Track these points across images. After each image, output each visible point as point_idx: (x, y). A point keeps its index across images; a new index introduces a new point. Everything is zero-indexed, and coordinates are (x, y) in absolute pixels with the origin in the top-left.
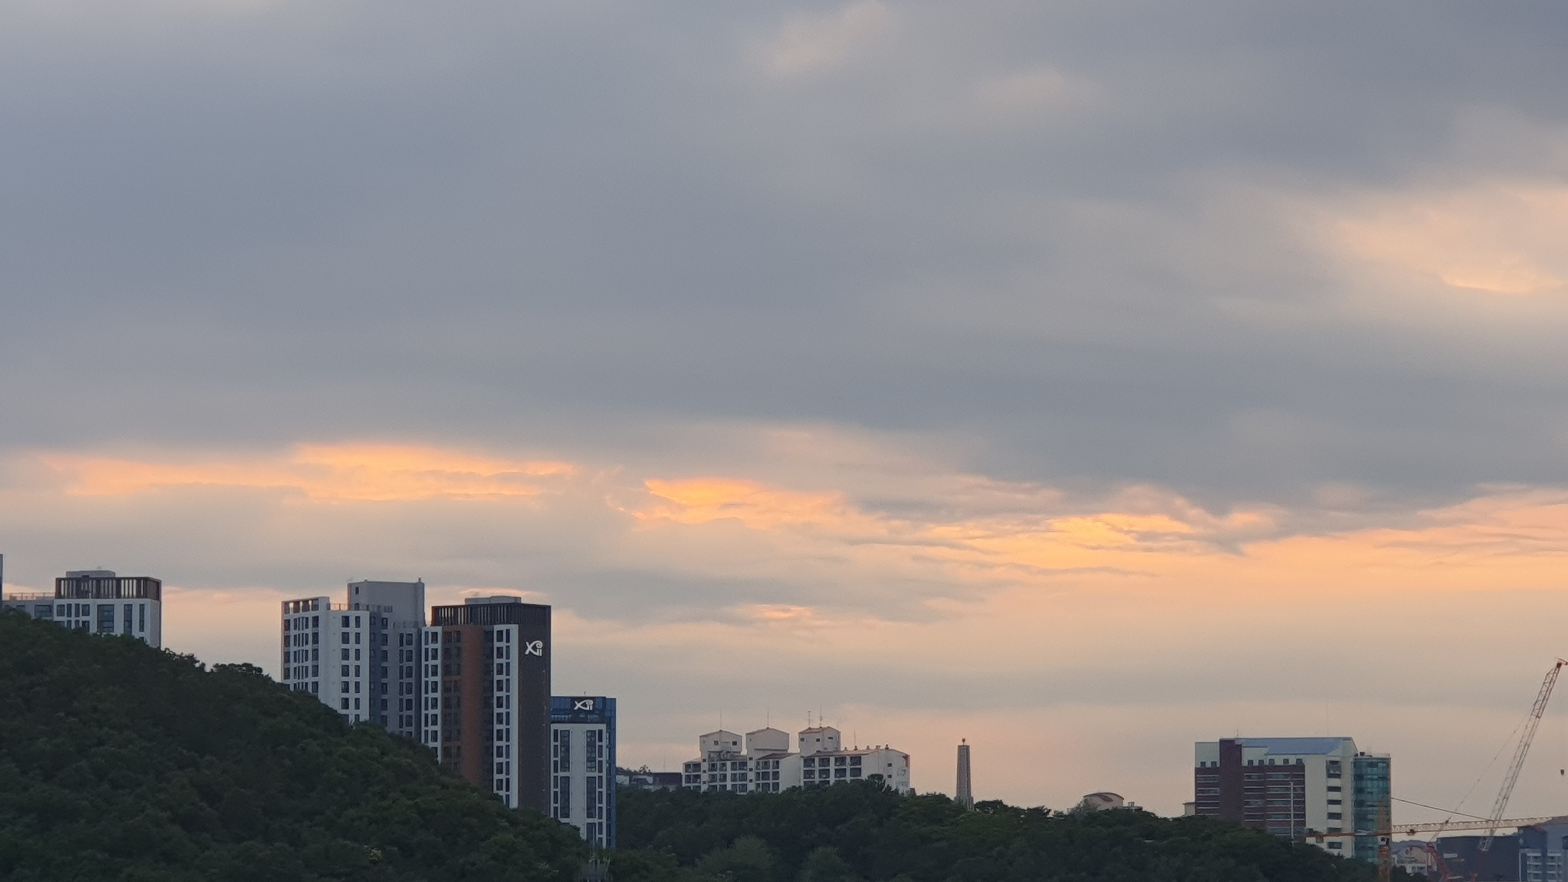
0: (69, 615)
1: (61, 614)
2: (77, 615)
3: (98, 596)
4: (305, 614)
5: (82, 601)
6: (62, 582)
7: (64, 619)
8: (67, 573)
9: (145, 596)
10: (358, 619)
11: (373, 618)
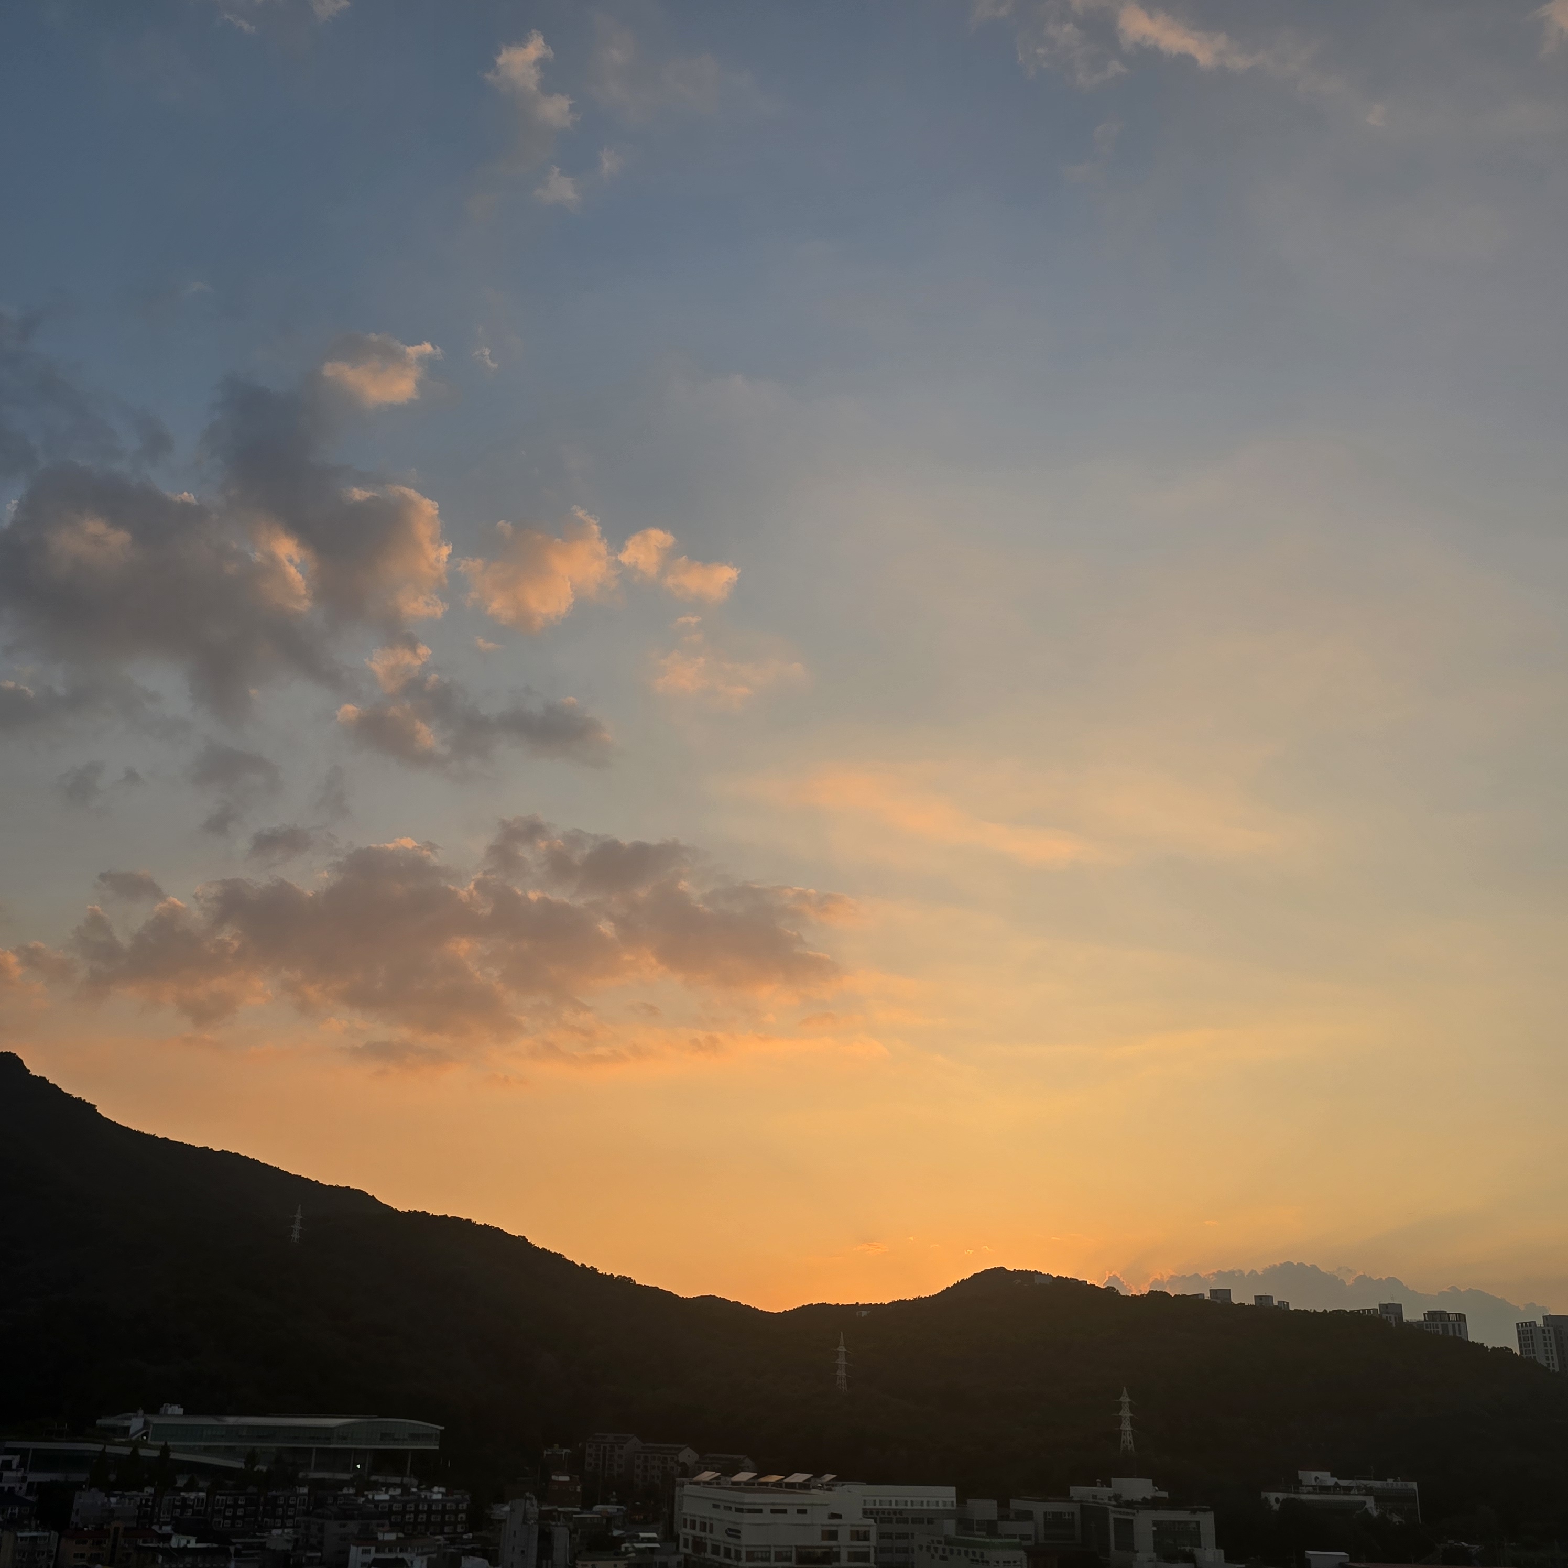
0: (1431, 1328)
1: (1427, 1327)
2: (1434, 1328)
3: (1441, 1321)
4: (1527, 1328)
5: (1435, 1323)
6: (1426, 1315)
7: (1429, 1329)
8: (1428, 1311)
9: (1460, 1321)
10: (1549, 1330)
11: (1555, 1330)
